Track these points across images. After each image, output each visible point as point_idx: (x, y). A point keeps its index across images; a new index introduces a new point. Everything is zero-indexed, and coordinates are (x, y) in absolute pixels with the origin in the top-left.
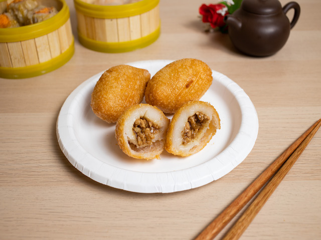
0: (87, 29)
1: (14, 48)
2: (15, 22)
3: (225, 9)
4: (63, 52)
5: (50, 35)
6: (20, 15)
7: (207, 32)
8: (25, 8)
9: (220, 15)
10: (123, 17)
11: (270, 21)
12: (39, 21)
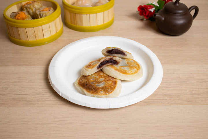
0: (71, 19)
1: (30, 31)
2: (29, 16)
3: (154, 9)
4: (57, 32)
5: (50, 23)
6: (31, 11)
7: (142, 20)
8: (34, 7)
9: (151, 11)
10: (93, 13)
11: (181, 17)
12: (44, 15)
